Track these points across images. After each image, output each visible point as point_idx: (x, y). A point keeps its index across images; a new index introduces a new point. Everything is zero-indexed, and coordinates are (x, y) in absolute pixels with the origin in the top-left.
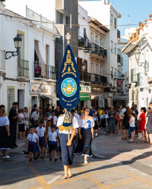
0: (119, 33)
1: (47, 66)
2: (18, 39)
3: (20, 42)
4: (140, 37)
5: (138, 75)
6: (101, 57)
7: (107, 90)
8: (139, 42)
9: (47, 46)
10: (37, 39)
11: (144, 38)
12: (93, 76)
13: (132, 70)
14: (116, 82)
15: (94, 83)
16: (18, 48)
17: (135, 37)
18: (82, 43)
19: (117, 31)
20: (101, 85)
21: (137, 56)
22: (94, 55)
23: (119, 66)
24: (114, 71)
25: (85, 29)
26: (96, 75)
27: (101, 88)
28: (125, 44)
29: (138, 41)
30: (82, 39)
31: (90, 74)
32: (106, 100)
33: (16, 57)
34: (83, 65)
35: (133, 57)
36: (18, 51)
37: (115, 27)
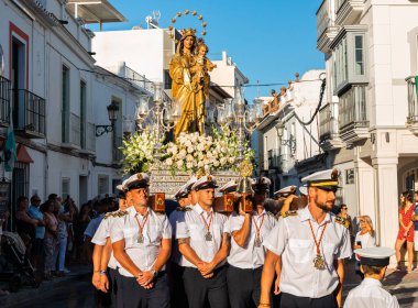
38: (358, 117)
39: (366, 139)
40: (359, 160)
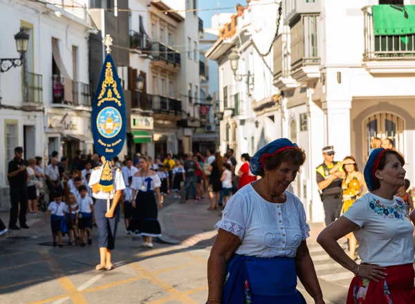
0: (201, 23)
1: (74, 83)
2: (22, 36)
3: (26, 43)
4: (239, 29)
5: (236, 96)
6: (170, 66)
7: (182, 124)
8: (237, 39)
9: (75, 48)
10: (56, 36)
11: (246, 31)
12: (156, 101)
13: (225, 89)
14: (197, 109)
15: (158, 111)
16: (23, 53)
17: (229, 29)
18: (136, 42)
19: (197, 21)
20: (172, 115)
21: (234, 62)
22: (158, 63)
23: (202, 82)
24: (194, 90)
25: (141, 18)
26: (162, 98)
27: (171, 121)
28: (213, 42)
29: (234, 37)
30: (136, 35)
31: (152, 96)
32: (180, 143)
33: (19, 69)
34: (139, 80)
35: (226, 65)
36: (22, 58)
37: (195, 13)
38: (308, 52)
39: (317, 79)
40: (311, 103)
